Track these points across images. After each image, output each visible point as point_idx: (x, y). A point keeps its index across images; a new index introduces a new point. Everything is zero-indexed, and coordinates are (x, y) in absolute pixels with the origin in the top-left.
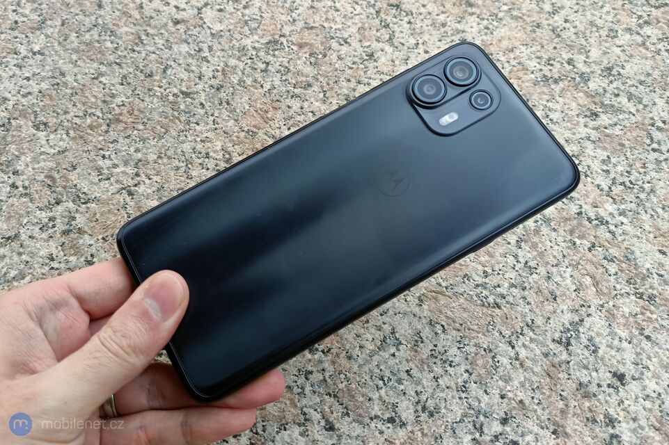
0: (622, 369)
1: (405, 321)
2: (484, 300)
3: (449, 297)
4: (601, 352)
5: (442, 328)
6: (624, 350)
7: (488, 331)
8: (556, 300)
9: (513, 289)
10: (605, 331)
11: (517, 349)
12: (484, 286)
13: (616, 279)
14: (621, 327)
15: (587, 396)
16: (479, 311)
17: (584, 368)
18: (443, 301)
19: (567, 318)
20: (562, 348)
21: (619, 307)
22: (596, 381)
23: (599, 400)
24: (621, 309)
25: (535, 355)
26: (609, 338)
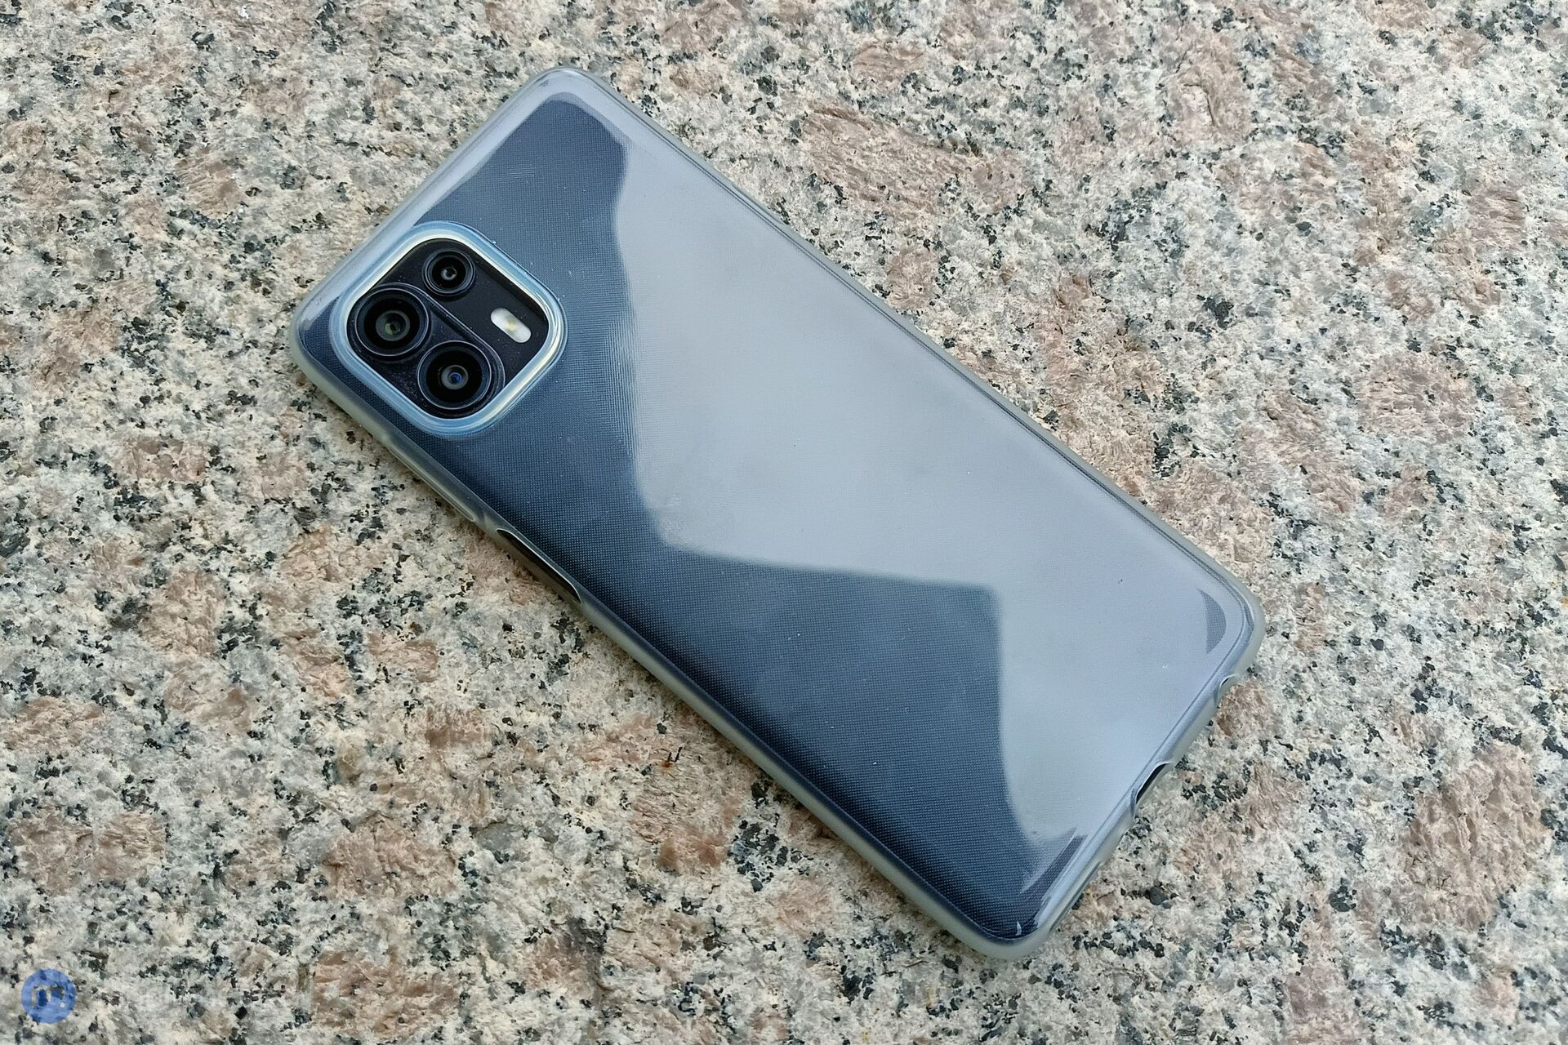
0: (1228, 293)
1: (755, 176)
2: (945, 134)
3: (864, 124)
4: (1189, 255)
5: (835, 193)
6: (1242, 252)
7: (941, 203)
8: (1111, 140)
9: (1018, 113)
10: (1208, 212)
11: (1000, 242)
12: (949, 102)
13: (1263, 97)
14: (1249, 204)
15: (1134, 347)
16: (930, 158)
17: (1144, 288)
18: (847, 131)
19: (1132, 177)
20: (1102, 244)
21: (1255, 159)
22: (1164, 317)
23: (1161, 357)
24: (1257, 164)
25: (1039, 258)
26: (1215, 226)
